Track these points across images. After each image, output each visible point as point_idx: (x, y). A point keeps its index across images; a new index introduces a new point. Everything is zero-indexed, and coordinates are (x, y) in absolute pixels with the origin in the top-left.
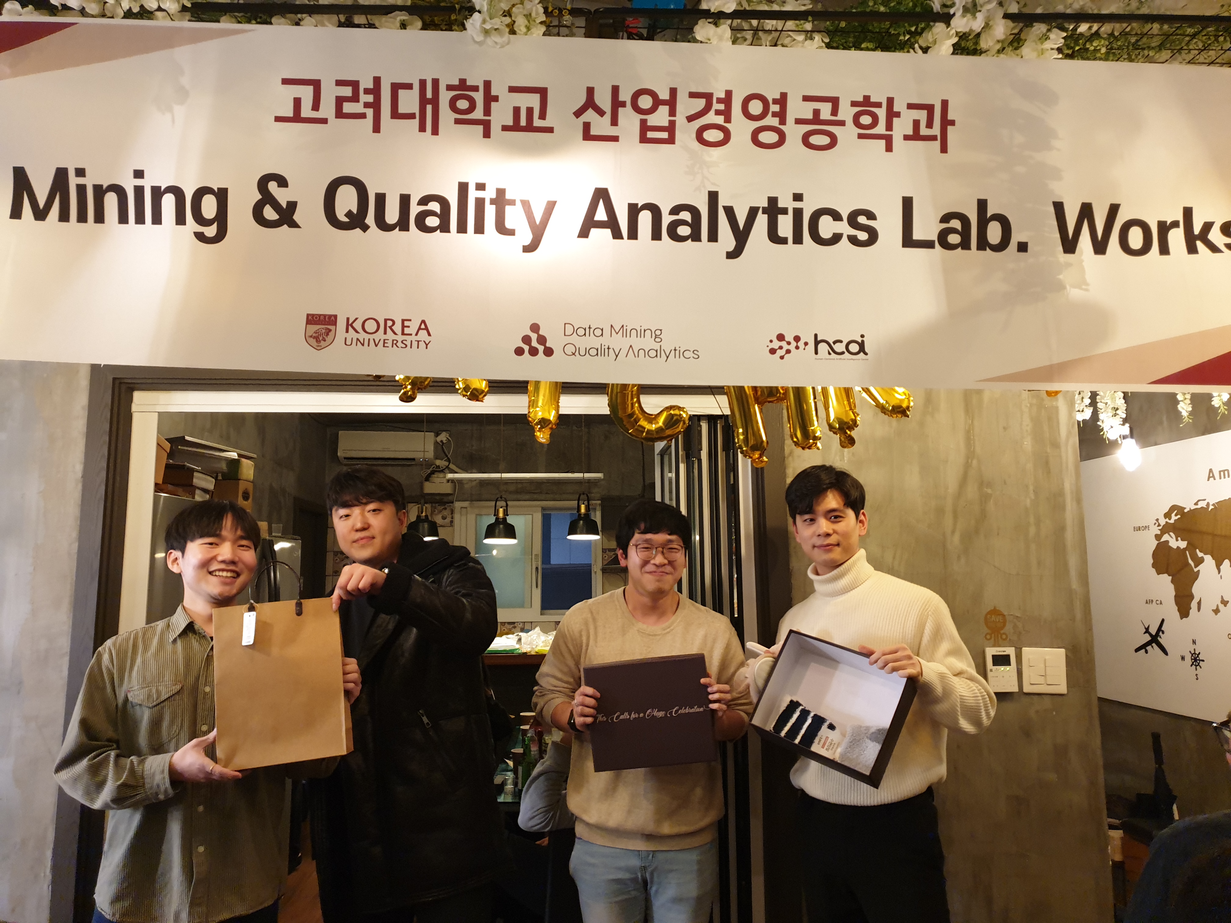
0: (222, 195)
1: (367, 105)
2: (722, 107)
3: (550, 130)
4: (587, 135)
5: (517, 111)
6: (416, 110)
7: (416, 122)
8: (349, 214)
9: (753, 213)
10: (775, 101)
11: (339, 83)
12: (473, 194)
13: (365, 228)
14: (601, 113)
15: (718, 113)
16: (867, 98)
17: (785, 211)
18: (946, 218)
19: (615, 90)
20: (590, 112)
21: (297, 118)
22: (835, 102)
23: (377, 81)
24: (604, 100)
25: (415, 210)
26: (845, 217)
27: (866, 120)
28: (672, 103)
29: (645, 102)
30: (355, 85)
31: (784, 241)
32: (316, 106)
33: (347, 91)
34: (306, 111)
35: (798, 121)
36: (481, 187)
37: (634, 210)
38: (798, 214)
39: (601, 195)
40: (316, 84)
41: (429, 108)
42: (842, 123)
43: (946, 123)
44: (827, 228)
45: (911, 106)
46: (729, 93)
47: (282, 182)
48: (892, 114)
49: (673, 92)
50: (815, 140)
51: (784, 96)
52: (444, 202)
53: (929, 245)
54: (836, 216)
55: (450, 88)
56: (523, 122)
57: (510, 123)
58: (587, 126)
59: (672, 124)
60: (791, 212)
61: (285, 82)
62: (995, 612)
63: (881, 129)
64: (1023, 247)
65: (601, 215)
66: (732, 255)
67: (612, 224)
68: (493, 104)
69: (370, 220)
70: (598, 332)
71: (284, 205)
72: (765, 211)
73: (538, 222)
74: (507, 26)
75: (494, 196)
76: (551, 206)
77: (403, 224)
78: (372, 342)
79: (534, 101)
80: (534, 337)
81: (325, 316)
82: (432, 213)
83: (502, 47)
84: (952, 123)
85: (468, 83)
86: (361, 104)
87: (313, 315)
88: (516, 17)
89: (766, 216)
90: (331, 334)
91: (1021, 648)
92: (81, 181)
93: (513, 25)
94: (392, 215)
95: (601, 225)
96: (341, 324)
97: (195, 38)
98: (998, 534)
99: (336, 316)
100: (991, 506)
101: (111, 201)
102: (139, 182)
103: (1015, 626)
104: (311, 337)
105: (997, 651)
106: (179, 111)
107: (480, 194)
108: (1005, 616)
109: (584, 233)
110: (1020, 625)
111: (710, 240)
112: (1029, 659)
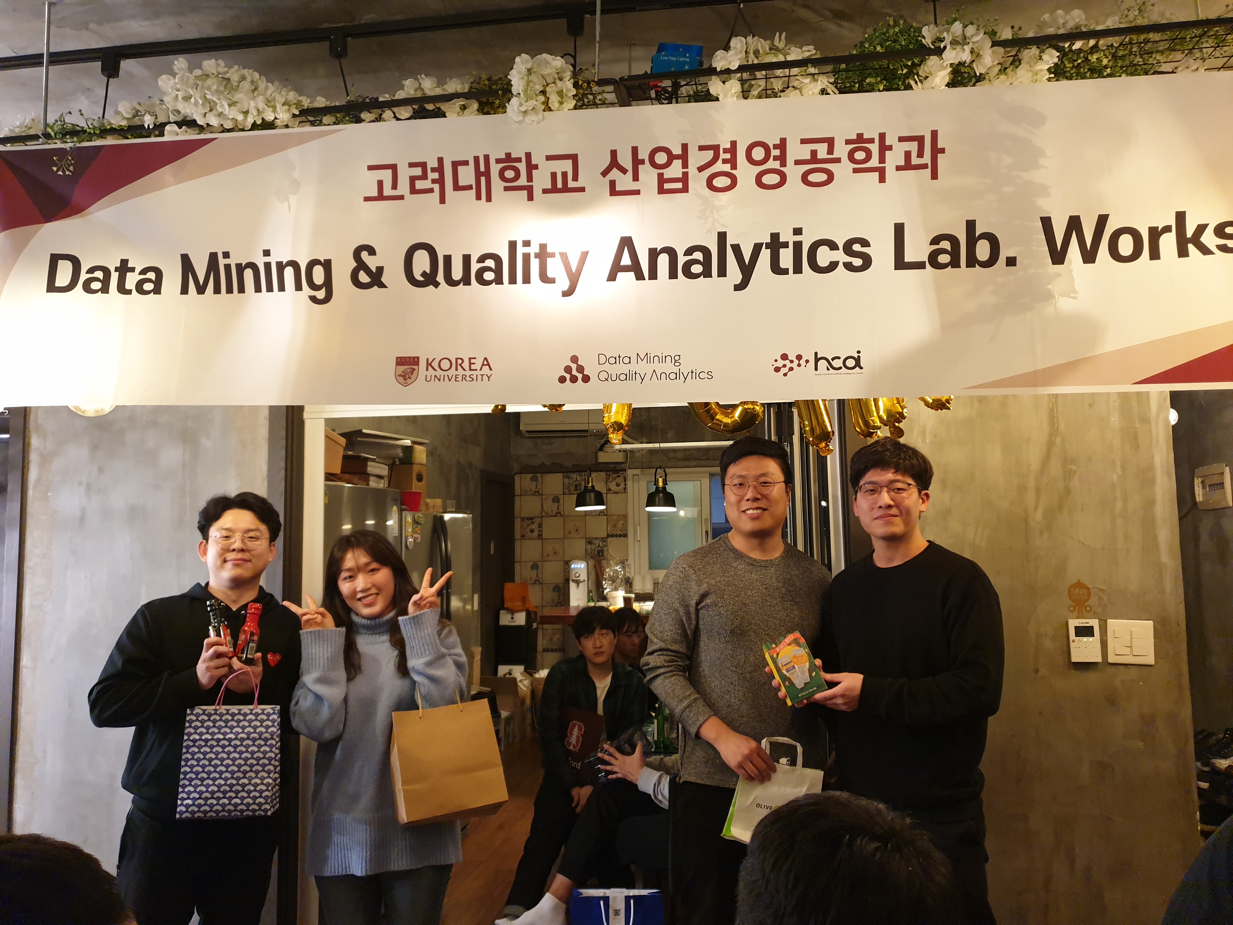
0: (327, 265)
1: (434, 181)
2: (728, 156)
3: (582, 189)
4: (614, 191)
5: (554, 175)
6: (473, 183)
7: (473, 192)
8: (424, 274)
9: (757, 248)
10: (776, 147)
11: (411, 165)
12: (521, 250)
13: (437, 285)
14: (624, 171)
15: (725, 161)
16: (860, 136)
17: (786, 245)
18: (936, 241)
19: (635, 150)
20: (615, 170)
21: (381, 197)
22: (830, 142)
23: (440, 160)
24: (625, 160)
25: (475, 267)
26: (841, 247)
27: (860, 155)
28: (684, 157)
29: (661, 158)
30: (423, 165)
31: (785, 272)
32: (394, 186)
33: (418, 171)
34: (388, 191)
35: (797, 162)
36: (527, 244)
37: (654, 254)
38: (798, 246)
39: (627, 243)
40: (393, 168)
41: (483, 179)
42: (838, 160)
43: (936, 151)
44: (824, 256)
45: (901, 139)
46: (734, 144)
47: (372, 251)
48: (884, 148)
49: (685, 147)
50: (812, 178)
51: (783, 141)
52: (497, 258)
53: (920, 266)
54: (833, 246)
55: (498, 161)
56: (560, 185)
57: (549, 186)
58: (613, 184)
59: (686, 175)
60: (791, 245)
61: (371, 168)
62: (1079, 585)
63: (874, 162)
64: (1011, 262)
65: (626, 260)
66: (738, 288)
67: (635, 268)
68: (534, 171)
69: (440, 278)
70: (627, 360)
71: (374, 270)
72: (768, 246)
73: (574, 271)
74: (543, 103)
75: (538, 251)
76: (584, 255)
77: (466, 280)
78: (446, 377)
79: (567, 166)
80: (574, 366)
81: (410, 358)
82: (489, 269)
83: (538, 123)
84: (943, 151)
85: (513, 156)
86: (429, 181)
87: (401, 358)
88: (550, 95)
89: (769, 250)
90: (415, 372)
91: (1106, 620)
92: (227, 261)
93: (547, 102)
94: (457, 273)
95: (626, 269)
96: (423, 364)
97: (302, 140)
98: (1083, 509)
99: (418, 358)
100: (1075, 483)
101: (248, 274)
102: (267, 259)
103: (1100, 598)
104: (399, 375)
105: (1079, 623)
106: (293, 199)
107: (526, 250)
108: (1089, 589)
109: (612, 277)
110: (1105, 598)
111: (719, 275)
112: (1114, 631)
